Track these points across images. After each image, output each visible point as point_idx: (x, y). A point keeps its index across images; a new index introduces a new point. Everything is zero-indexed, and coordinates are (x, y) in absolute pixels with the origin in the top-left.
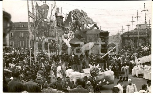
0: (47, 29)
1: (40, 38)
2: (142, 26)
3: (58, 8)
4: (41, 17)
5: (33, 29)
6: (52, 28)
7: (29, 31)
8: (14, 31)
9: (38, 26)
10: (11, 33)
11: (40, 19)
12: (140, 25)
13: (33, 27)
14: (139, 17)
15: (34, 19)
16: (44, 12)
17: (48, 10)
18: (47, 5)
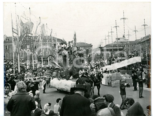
0: (32, 43)
1: (25, 51)
2: (120, 39)
3: (44, 25)
4: (25, 32)
5: (17, 43)
6: (36, 42)
7: (13, 44)
8: (9, 44)
9: (22, 40)
10: (6, 46)
11: (24, 35)
12: (119, 39)
13: (17, 42)
14: (113, 32)
15: (18, 34)
16: (28, 28)
17: (33, 27)
18: (31, 22)
